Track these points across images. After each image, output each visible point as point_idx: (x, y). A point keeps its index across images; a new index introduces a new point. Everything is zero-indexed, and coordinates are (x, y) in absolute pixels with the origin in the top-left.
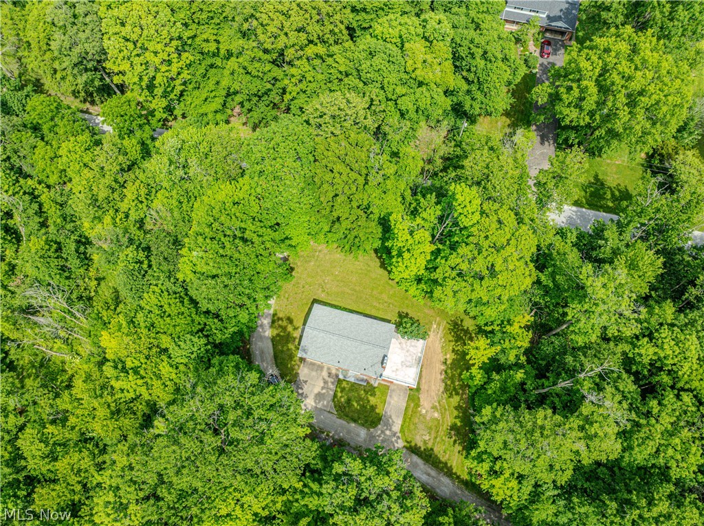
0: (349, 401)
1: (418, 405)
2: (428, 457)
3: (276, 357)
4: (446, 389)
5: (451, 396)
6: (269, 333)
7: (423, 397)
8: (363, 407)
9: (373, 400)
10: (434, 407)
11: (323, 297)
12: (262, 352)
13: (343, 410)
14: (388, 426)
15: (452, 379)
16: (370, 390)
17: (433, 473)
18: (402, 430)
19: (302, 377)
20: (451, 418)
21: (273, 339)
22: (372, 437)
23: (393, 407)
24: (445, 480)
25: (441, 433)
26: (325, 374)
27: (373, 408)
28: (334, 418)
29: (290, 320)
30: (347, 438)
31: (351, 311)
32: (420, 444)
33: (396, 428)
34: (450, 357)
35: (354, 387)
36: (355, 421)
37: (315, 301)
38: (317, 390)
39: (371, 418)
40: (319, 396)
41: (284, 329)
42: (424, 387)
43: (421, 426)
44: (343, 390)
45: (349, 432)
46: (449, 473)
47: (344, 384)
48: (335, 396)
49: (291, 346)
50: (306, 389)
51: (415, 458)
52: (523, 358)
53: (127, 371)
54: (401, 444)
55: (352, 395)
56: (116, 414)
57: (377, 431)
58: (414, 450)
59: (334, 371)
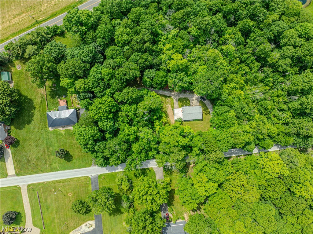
0: (186, 102)
1: (172, 106)
2: (166, 97)
3: (206, 105)
4: (167, 112)
5: (165, 111)
6: (209, 110)
7: (171, 108)
8: (183, 102)
9: (181, 104)
10: (168, 107)
11: (201, 122)
12: (209, 105)
13: (187, 100)
14: (176, 100)
16: (182, 106)
17: (164, 94)
18: (173, 100)
19: (198, 103)
20: (164, 106)
21: (208, 109)
22: (179, 96)
23: (176, 104)
24: (161, 93)
25: (165, 102)
26: (194, 105)
27: (181, 102)
28: (188, 97)
29: (206, 114)
30: (184, 94)
31: (193, 120)
32: (168, 98)
33: (174, 100)
35: (186, 105)
36: (183, 98)
37: (202, 120)
39: (180, 100)
40: (193, 100)
41: (206, 112)
42: (172, 110)
43: (169, 102)
44: (188, 103)
45: (184, 96)
46: (161, 95)
48: (190, 102)
49: (204, 109)
50: (196, 101)
51: (168, 95)
52: (154, 122)
53: (234, 88)
54: (172, 97)
55: (186, 103)
56: (232, 79)
57: (178, 98)
58: (169, 97)
59: (192, 107)
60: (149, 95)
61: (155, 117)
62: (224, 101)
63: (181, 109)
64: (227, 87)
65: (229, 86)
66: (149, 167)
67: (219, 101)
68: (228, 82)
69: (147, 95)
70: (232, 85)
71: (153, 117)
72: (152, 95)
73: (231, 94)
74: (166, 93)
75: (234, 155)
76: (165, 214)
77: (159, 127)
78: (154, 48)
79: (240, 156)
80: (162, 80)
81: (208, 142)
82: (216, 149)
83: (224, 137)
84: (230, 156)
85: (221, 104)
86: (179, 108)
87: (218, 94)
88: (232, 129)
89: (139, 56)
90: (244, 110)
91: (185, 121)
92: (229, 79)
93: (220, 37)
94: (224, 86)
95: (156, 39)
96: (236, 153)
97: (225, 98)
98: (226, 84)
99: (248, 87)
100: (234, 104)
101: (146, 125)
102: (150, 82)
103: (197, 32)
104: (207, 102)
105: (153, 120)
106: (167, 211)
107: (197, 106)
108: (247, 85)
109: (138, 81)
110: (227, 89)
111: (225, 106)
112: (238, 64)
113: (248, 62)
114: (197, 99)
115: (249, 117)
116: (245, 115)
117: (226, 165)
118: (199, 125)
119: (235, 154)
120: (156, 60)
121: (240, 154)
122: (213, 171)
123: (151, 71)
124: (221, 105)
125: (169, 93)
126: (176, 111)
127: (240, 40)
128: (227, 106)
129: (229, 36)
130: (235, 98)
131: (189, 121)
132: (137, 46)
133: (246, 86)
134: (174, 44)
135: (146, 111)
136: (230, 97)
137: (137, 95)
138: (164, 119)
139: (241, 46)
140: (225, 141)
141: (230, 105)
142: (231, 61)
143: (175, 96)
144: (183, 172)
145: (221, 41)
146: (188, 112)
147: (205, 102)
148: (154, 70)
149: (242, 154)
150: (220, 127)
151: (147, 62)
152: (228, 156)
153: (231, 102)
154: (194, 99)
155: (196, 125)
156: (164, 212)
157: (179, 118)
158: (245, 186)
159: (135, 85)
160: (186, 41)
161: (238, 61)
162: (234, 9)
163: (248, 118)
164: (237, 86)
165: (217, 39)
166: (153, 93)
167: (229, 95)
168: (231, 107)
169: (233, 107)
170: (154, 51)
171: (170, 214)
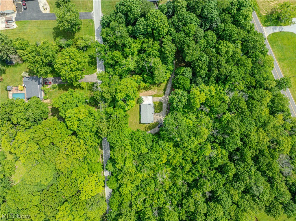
0: (159, 109)
1: (155, 95)
2: (165, 90)
3: (154, 128)
4: (150, 90)
5: (151, 88)
7: (153, 94)
8: (159, 106)
9: (157, 104)
10: (155, 91)
11: (138, 122)
12: (154, 131)
13: (161, 110)
14: (161, 100)
15: (148, 89)
16: (155, 106)
17: (167, 88)
18: (161, 97)
19: (157, 121)
20: (156, 87)
21: (150, 130)
22: (164, 102)
23: (157, 100)
24: (168, 85)
25: (159, 88)
26: (155, 116)
27: (158, 104)
28: (163, 111)
29: (145, 127)
30: (166, 107)
31: (140, 115)
33: (161, 98)
34: (143, 90)
35: (155, 109)
36: (162, 107)
37: (140, 123)
38: (158, 117)
39: (161, 104)
40: (159, 116)
41: (147, 128)
42: (151, 94)
43: (159, 93)
44: (157, 111)
45: (165, 107)
46: (167, 85)
47: (156, 111)
48: (158, 112)
49: (151, 125)
50: (159, 119)
51: (166, 93)
52: (141, 76)
53: (169, 154)
54: (164, 96)
55: (157, 109)
56: (177, 152)
57: (163, 102)
58: (164, 93)
59: (153, 114)
60: (167, 71)
61: (145, 76)
62: (157, 142)
63: (151, 103)
64: (170, 147)
65: (172, 149)
66: (98, 68)
67: (157, 138)
68: (175, 149)
69: (168, 69)
70: (172, 151)
71: (146, 75)
72: (167, 74)
73: (163, 150)
74: (168, 91)
75: (103, 152)
76: (51, 81)
77: (136, 79)
78: (212, 78)
79: (103, 159)
80: (181, 83)
81: (118, 122)
82: (110, 129)
83: (121, 137)
84: (103, 148)
85: (155, 140)
86: (153, 102)
87: (164, 137)
88: (129, 147)
89: (206, 62)
90: (147, 162)
91: (140, 106)
92: (178, 149)
93: (219, 144)
94: (172, 144)
95: (220, 82)
96: (105, 155)
97: (159, 144)
98: (174, 146)
99: (169, 170)
100: (153, 152)
101: (138, 65)
102: (180, 72)
103: (225, 119)
104: (157, 129)
105: (143, 74)
106: (54, 83)
107: (154, 119)
108: (171, 170)
109: (181, 64)
110: (168, 146)
111: (152, 144)
112: (192, 160)
113: (193, 170)
114: (161, 120)
115: (140, 166)
116: (142, 163)
117: (94, 140)
118: (136, 120)
119: (105, 153)
120: (200, 80)
121: (104, 158)
122: (89, 124)
123: (190, 74)
124: (153, 141)
125: (168, 93)
126: (151, 98)
127: (215, 162)
128: (152, 145)
129: (219, 152)
130: (160, 154)
131: (140, 111)
132: (215, 60)
133: (170, 168)
134: (215, 98)
135: (152, 65)
136: (161, 149)
137: (168, 57)
138: (143, 85)
139: (209, 164)
140: (118, 138)
141: (153, 148)
142: (195, 152)
143: (165, 99)
144: (90, 100)
145: (215, 144)
146: (148, 109)
147: (157, 128)
148: (191, 77)
149: (104, 161)
150: (132, 137)
151: (199, 70)
152: (103, 147)
153: (155, 149)
154: (161, 117)
155: (135, 117)
156: (53, 80)
157: (143, 100)
158: (73, 156)
159: (177, 61)
160: (217, 109)
161: (195, 160)
162: (245, 159)
163: (138, 165)
164: (170, 157)
165: (217, 141)
166: (168, 76)
167: (163, 149)
168: (151, 149)
169: (151, 151)
170: (209, 78)
171: (51, 85)
